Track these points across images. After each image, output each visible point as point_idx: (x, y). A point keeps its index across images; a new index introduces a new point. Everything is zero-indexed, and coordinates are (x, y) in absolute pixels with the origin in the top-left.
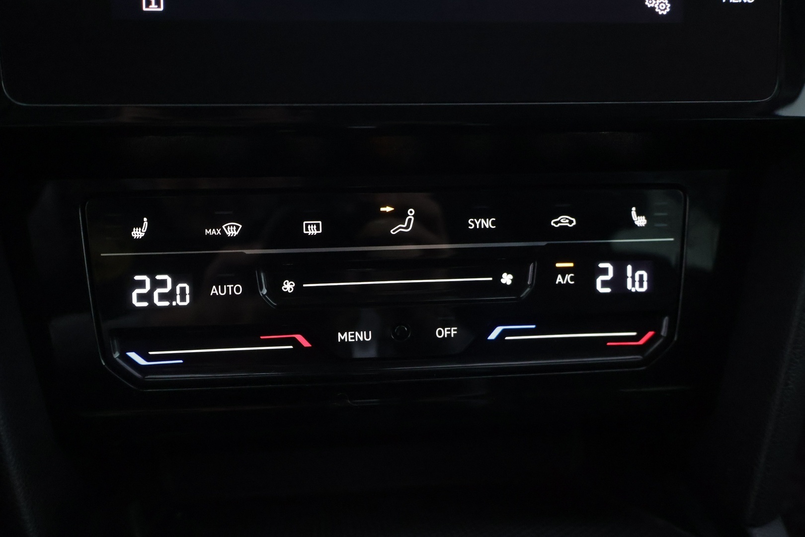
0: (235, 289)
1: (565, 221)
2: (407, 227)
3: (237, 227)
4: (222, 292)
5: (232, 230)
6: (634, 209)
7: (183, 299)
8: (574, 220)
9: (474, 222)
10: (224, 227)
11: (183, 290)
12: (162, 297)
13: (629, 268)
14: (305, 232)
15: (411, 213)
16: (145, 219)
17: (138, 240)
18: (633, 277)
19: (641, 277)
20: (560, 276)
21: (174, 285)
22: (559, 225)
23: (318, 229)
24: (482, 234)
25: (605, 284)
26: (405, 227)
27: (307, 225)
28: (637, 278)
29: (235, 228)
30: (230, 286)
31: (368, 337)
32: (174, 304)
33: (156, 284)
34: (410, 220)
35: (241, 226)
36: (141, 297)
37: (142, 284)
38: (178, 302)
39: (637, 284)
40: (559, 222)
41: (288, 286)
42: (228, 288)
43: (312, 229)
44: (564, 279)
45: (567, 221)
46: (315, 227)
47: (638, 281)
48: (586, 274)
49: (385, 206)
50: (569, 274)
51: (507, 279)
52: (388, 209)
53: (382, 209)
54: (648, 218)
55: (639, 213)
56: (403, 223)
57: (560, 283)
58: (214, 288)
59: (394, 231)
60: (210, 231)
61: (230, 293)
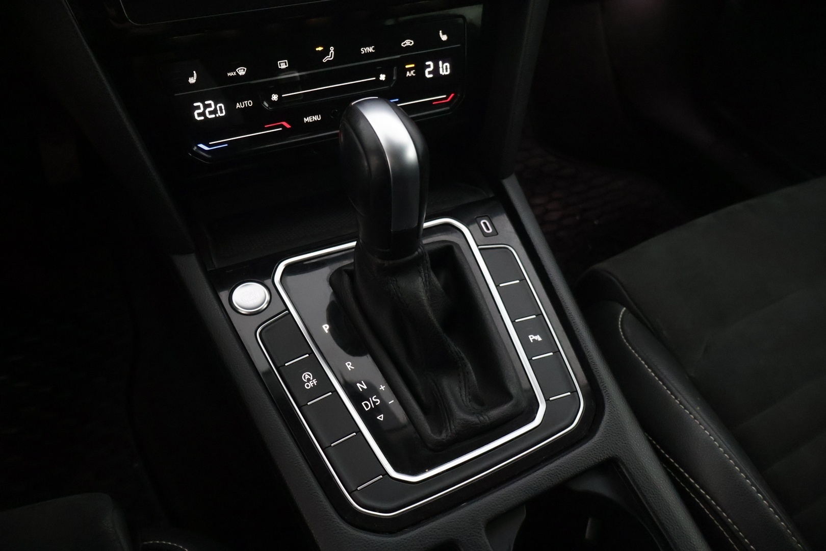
0: (249, 103)
1: (408, 43)
2: (331, 57)
3: (244, 70)
4: (242, 106)
5: (242, 72)
6: (441, 31)
7: (221, 112)
8: (412, 41)
9: (364, 50)
10: (237, 70)
11: (220, 107)
12: (211, 113)
13: (440, 63)
14: (279, 67)
15: (332, 49)
16: (194, 72)
17: (193, 85)
18: (443, 67)
20: (408, 72)
21: (216, 106)
23: (286, 65)
24: (368, 55)
25: (430, 73)
26: (329, 58)
27: (280, 63)
28: (444, 68)
30: (246, 102)
31: (319, 118)
32: (217, 115)
33: (206, 106)
34: (332, 53)
35: (246, 69)
36: (199, 115)
37: (198, 108)
38: (219, 114)
39: (445, 70)
40: (405, 44)
41: (275, 97)
42: (245, 103)
43: (283, 65)
44: (410, 73)
47: (445, 69)
48: (420, 69)
49: (318, 47)
50: (412, 70)
51: (382, 77)
52: (320, 49)
53: (317, 49)
54: (447, 36)
55: (443, 34)
56: (329, 55)
57: (408, 76)
58: (237, 104)
59: (324, 61)
60: (230, 74)
61: (246, 105)
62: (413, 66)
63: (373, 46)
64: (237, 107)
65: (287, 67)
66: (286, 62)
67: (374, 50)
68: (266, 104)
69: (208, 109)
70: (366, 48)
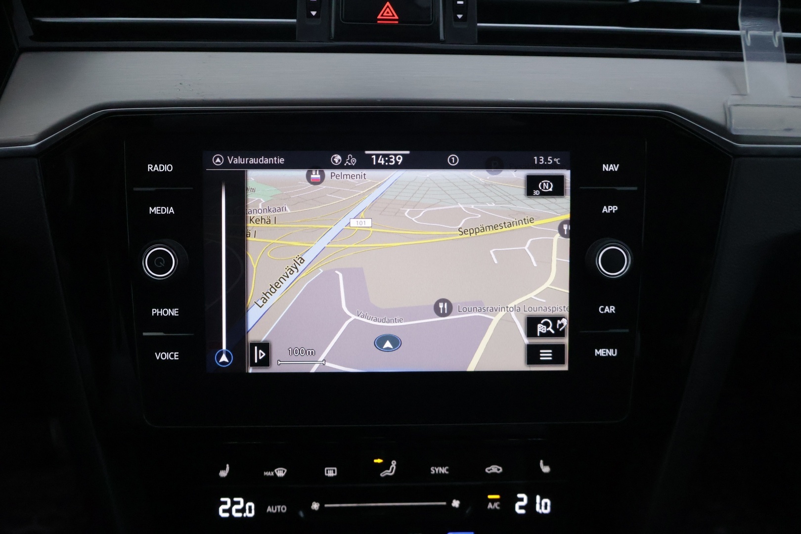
0: (282, 509)
1: (494, 469)
2: (392, 472)
3: (284, 471)
4: (274, 509)
5: (280, 473)
6: (541, 462)
7: (250, 511)
8: (501, 468)
9: (435, 470)
10: (276, 471)
11: (250, 508)
12: (237, 511)
13: (538, 498)
14: (326, 474)
15: (394, 464)
16: (228, 465)
17: (223, 478)
18: (540, 504)
19: (546, 504)
20: (490, 504)
21: (245, 503)
22: (491, 471)
23: (334, 472)
24: (440, 476)
25: (521, 508)
26: (389, 473)
27: (327, 470)
28: (543, 504)
29: (282, 471)
30: (279, 507)
32: (245, 515)
33: (234, 503)
34: (393, 468)
35: (286, 471)
36: (224, 511)
37: (225, 503)
38: (247, 514)
39: (543, 507)
40: (491, 469)
41: (315, 506)
42: (277, 509)
43: (331, 472)
44: (493, 505)
45: (496, 469)
46: (332, 471)
48: (509, 501)
49: (377, 459)
50: (496, 502)
51: (456, 503)
52: (379, 461)
53: (376, 461)
54: (551, 467)
55: (545, 464)
56: (389, 469)
57: (490, 509)
58: (269, 507)
59: (382, 475)
60: (267, 474)
61: (279, 510)
62: (497, 497)
63: (447, 467)
64: (268, 511)
65: (334, 476)
66: (336, 469)
67: (447, 473)
68: (301, 514)
69: (236, 507)
70: (437, 468)
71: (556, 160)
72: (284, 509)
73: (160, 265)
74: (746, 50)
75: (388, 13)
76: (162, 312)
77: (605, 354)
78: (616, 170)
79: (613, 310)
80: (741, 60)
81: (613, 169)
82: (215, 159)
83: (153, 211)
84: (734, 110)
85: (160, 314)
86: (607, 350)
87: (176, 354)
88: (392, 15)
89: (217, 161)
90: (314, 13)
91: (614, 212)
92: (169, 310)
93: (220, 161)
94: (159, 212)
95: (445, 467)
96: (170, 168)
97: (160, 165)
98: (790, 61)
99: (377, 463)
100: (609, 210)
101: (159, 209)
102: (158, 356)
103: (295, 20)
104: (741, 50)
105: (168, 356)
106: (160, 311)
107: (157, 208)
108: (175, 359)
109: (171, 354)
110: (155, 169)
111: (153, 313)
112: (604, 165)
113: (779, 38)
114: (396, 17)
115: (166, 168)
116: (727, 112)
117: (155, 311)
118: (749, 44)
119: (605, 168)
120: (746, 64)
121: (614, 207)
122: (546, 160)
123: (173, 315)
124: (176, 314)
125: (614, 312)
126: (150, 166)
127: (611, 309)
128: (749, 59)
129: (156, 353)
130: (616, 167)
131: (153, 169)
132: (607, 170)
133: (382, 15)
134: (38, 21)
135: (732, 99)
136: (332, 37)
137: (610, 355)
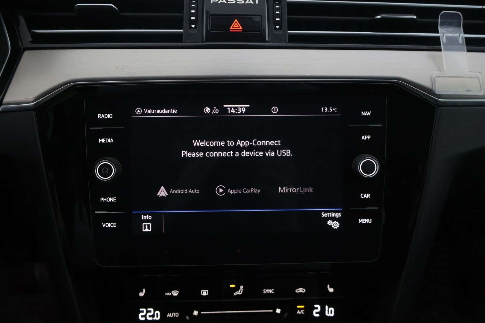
1: (301, 290)
2: (240, 293)
3: (177, 293)
4: (171, 315)
5: (175, 293)
6: (328, 285)
7: (157, 317)
8: (304, 290)
9: (266, 291)
10: (172, 292)
11: (157, 314)
12: (150, 316)
13: (327, 307)
14: (202, 294)
15: (242, 287)
16: (144, 289)
17: (141, 297)
18: (328, 311)
21: (154, 312)
22: (299, 292)
23: (207, 293)
24: (269, 295)
25: (317, 313)
27: (203, 292)
29: (176, 293)
30: (174, 314)
33: (147, 312)
34: (241, 290)
36: (142, 316)
37: (143, 312)
38: (155, 318)
40: (299, 290)
41: (196, 313)
42: (173, 315)
43: (204, 293)
44: (300, 311)
45: (302, 290)
46: (206, 292)
47: (330, 312)
48: (309, 309)
50: (302, 310)
51: (278, 311)
52: (233, 286)
53: (231, 286)
54: (334, 289)
55: (330, 287)
56: (239, 291)
57: (299, 314)
58: (168, 314)
59: (235, 294)
60: (167, 294)
61: (174, 316)
62: (303, 307)
63: (273, 290)
64: (168, 316)
65: (207, 295)
66: (207, 291)
67: (273, 293)
68: (188, 318)
69: (149, 314)
70: (267, 290)
71: (334, 109)
72: (177, 315)
73: (106, 172)
74: (443, 45)
75: (236, 26)
76: (106, 200)
77: (365, 222)
78: (369, 115)
79: (369, 196)
80: (440, 50)
81: (367, 114)
82: (137, 111)
83: (101, 141)
84: (437, 79)
85: (105, 200)
86: (366, 220)
87: (114, 224)
88: (238, 27)
89: (138, 112)
90: (193, 26)
91: (368, 139)
92: (111, 198)
93: (140, 112)
94: (104, 141)
95: (271, 289)
96: (111, 116)
97: (105, 114)
98: (468, 51)
99: (232, 287)
100: (366, 138)
101: (104, 140)
102: (104, 225)
103: (182, 30)
104: (440, 44)
105: (110, 225)
106: (105, 199)
107: (104, 139)
108: (114, 227)
109: (112, 224)
110: (102, 117)
111: (101, 200)
112: (362, 112)
113: (462, 38)
114: (241, 28)
115: (108, 116)
116: (433, 81)
117: (102, 199)
118: (445, 41)
119: (363, 113)
120: (443, 53)
121: (368, 136)
122: (328, 109)
123: (113, 201)
124: (115, 200)
125: (369, 197)
126: (99, 115)
127: (368, 196)
128: (445, 50)
129: (103, 224)
130: (369, 113)
131: (101, 117)
132: (364, 115)
133: (233, 27)
134: (34, 32)
135: (436, 73)
136: (204, 40)
137: (368, 222)
